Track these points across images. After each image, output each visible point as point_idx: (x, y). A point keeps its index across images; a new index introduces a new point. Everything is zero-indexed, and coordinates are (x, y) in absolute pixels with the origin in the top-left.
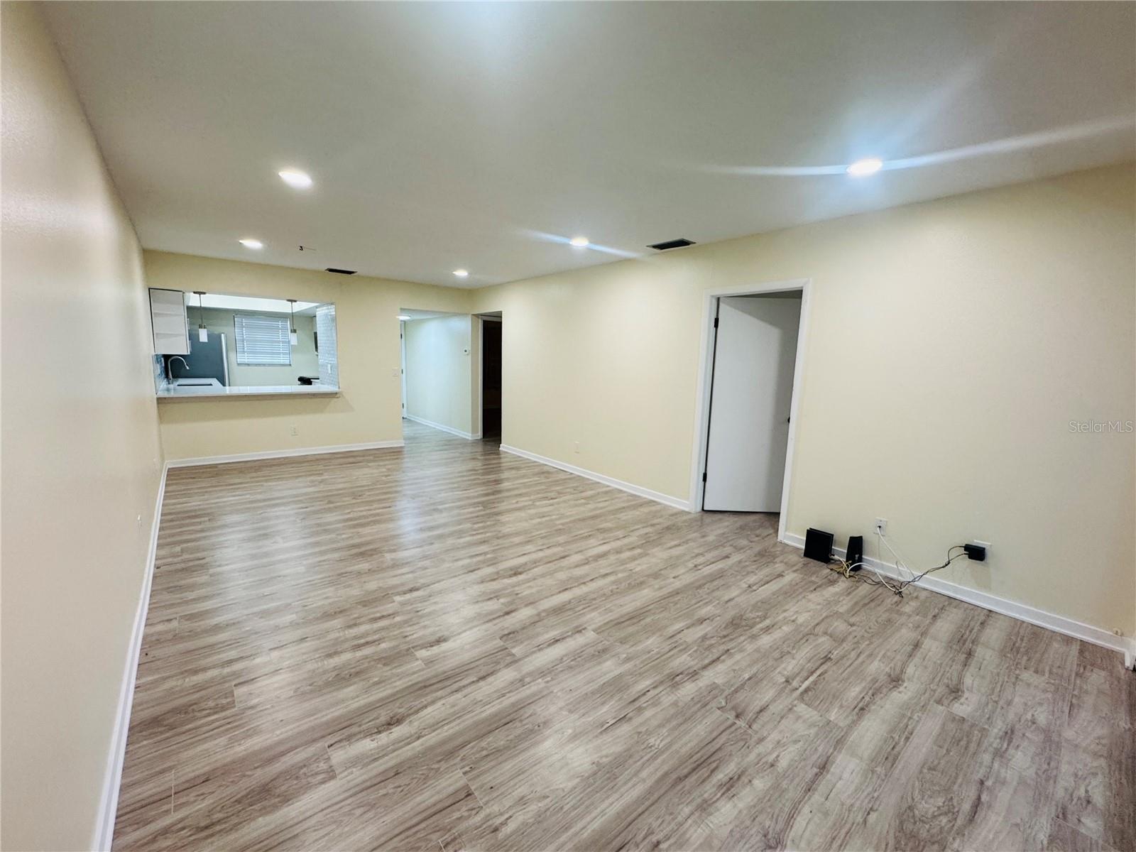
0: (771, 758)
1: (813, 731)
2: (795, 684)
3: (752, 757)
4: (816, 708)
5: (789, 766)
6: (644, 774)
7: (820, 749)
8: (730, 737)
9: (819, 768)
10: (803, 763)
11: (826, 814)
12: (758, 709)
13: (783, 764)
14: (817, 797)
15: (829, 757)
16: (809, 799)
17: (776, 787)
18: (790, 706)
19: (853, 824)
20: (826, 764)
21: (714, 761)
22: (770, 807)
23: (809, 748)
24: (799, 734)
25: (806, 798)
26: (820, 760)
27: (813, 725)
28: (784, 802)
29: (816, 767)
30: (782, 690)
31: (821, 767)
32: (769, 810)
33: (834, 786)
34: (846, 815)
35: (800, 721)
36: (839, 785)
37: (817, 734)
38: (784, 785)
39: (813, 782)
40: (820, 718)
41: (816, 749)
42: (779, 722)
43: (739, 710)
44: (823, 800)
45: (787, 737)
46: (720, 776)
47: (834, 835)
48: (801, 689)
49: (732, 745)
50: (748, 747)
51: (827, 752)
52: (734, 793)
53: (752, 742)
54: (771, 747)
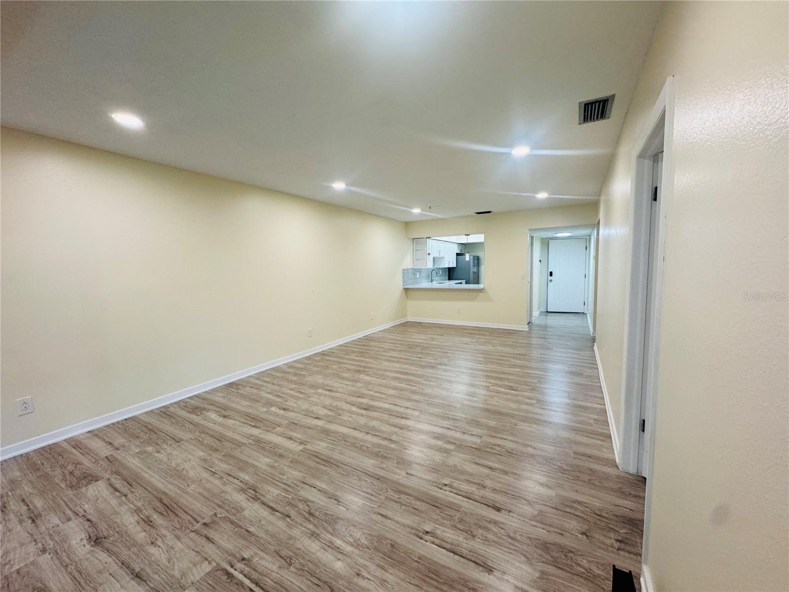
0: (159, 543)
1: (177, 574)
2: (240, 566)
3: (165, 532)
4: (203, 579)
5: (148, 554)
6: (170, 486)
7: (156, 577)
8: (186, 521)
9: (138, 573)
10: (147, 563)
11: (100, 572)
12: (211, 536)
13: (152, 550)
14: (115, 568)
15: (145, 581)
16: (116, 563)
17: (135, 544)
18: (209, 559)
19: (83, 588)
20: (140, 578)
21: (167, 513)
22: (122, 541)
23: (159, 568)
24: (176, 562)
25: (117, 561)
26: (145, 574)
27: (184, 575)
28: (122, 548)
29: (140, 571)
30: (233, 555)
31: (138, 574)
32: (120, 540)
33: (118, 582)
34: (92, 585)
35: (190, 565)
36: (118, 585)
37: (172, 576)
38: (135, 550)
39: (128, 567)
40: (190, 582)
41: (156, 573)
42: (193, 550)
43: (211, 525)
44: (111, 571)
45: (175, 554)
46: (155, 517)
47: (83, 575)
48: (232, 570)
49: (179, 522)
50: (173, 530)
51: (150, 581)
52: (140, 524)
53: (177, 532)
54: (169, 543)
